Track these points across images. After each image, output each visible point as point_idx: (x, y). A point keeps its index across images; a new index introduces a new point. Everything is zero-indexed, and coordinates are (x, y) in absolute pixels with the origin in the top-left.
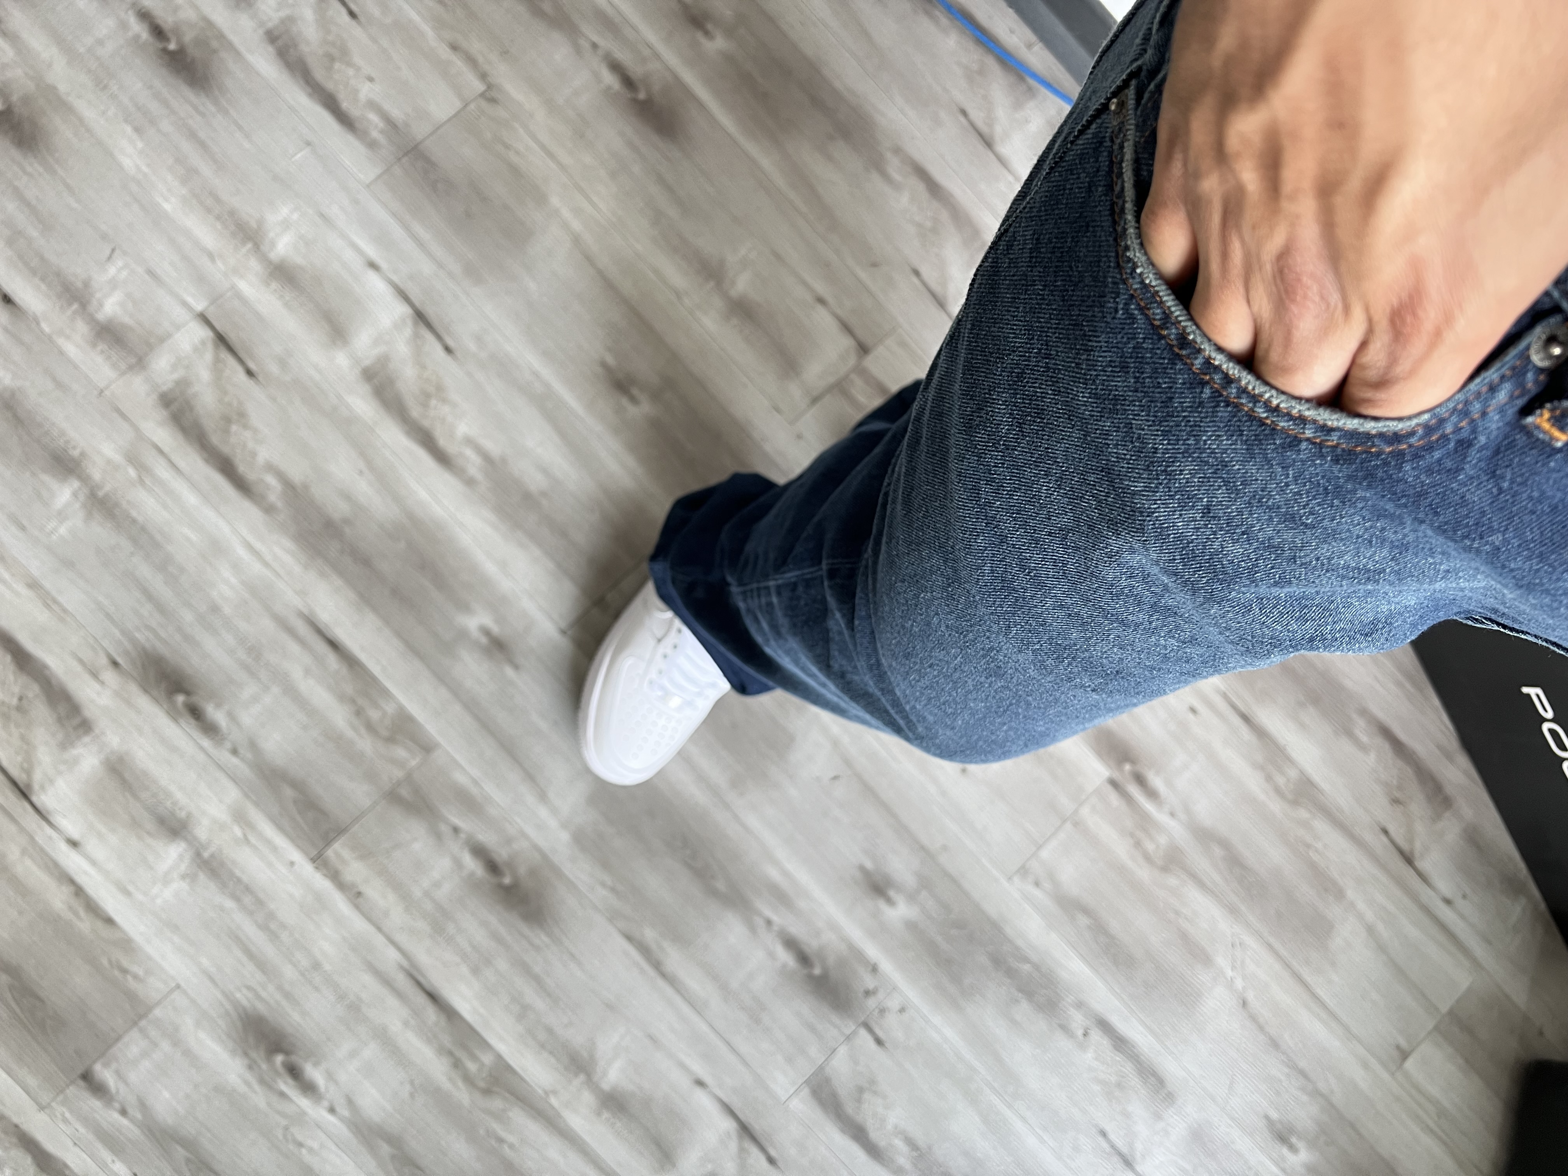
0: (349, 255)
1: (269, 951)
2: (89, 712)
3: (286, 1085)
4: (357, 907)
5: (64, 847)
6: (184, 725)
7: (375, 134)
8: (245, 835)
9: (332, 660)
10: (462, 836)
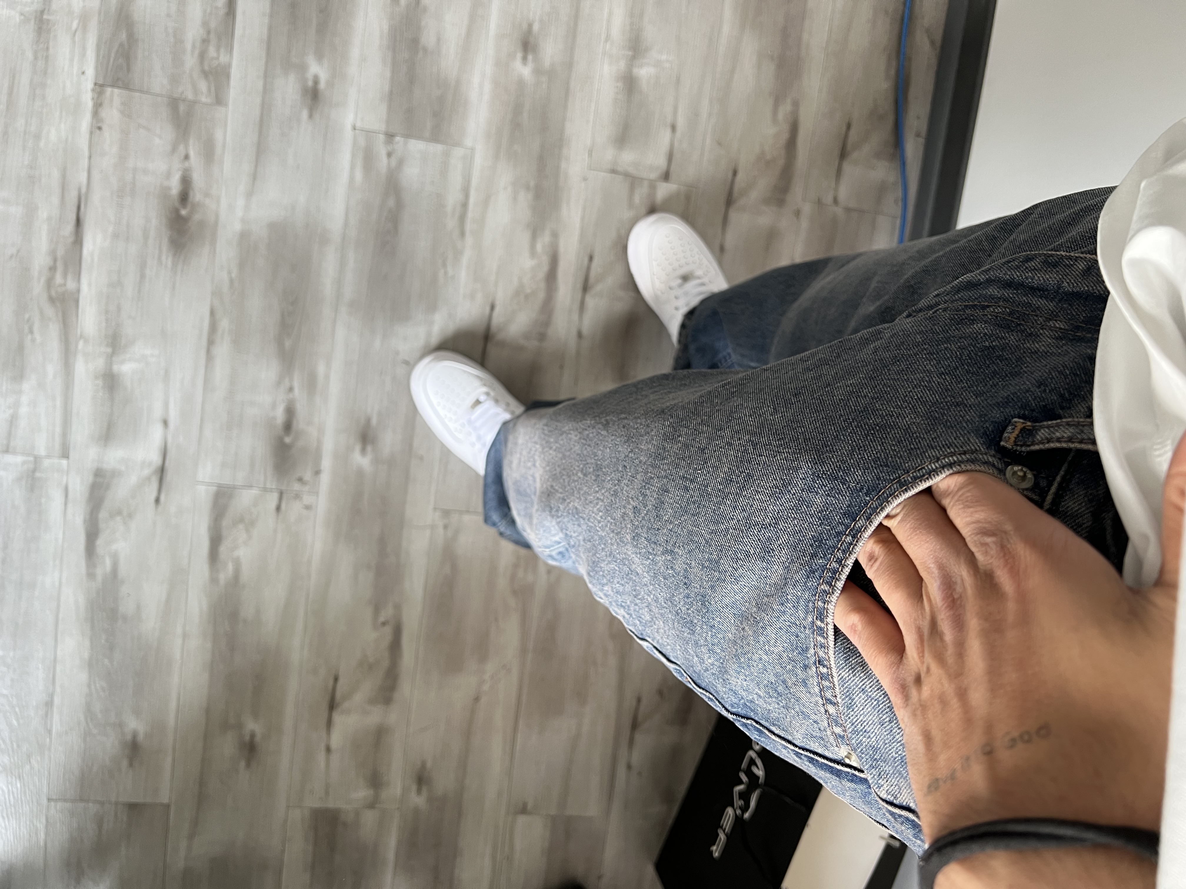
4: (91, 133)
8: (76, 31)
10: (187, 164)
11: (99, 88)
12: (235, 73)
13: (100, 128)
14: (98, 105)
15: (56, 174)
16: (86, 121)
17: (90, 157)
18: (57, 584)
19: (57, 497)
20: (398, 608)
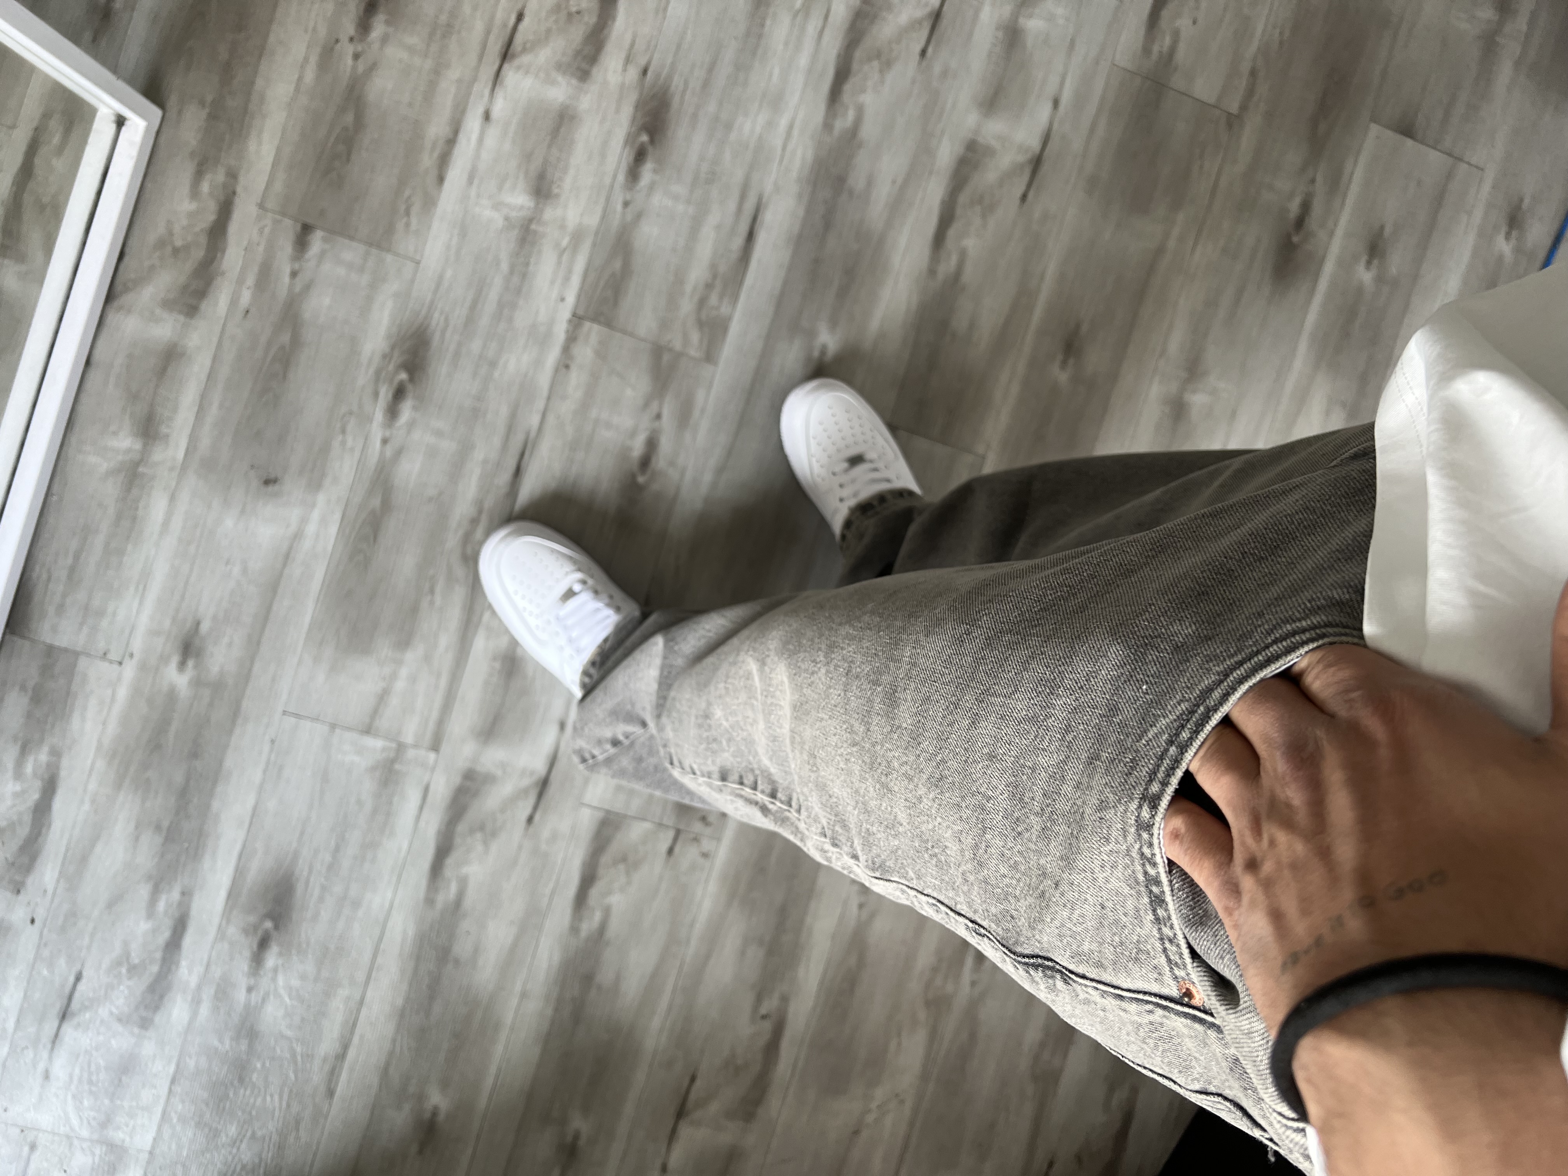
0: (1054, 81)
1: (484, 321)
2: (597, 72)
3: (385, 393)
4: (557, 371)
5: (480, 110)
6: (626, 151)
7: (1156, 49)
8: (565, 249)
9: (738, 241)
10: (657, 424)
11: (577, 320)
12: (735, 328)
13: (567, 367)
14: (571, 339)
15: (504, 411)
16: (553, 355)
17: (549, 398)
18: (387, 905)
19: (413, 796)
20: (785, 999)
